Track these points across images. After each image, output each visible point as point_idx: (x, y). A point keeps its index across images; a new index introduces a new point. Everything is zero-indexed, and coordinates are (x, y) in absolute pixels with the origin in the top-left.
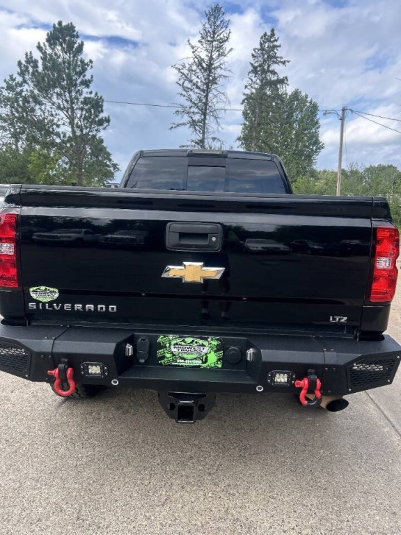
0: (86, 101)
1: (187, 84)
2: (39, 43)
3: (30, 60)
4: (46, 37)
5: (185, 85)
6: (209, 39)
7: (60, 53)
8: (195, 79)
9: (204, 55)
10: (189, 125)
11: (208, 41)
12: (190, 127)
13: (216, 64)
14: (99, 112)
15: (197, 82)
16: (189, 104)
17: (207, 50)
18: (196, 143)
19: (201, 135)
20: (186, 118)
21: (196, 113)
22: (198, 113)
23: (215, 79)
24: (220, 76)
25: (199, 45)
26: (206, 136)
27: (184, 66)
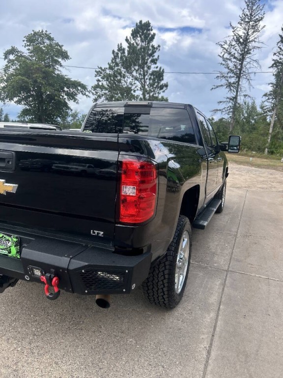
0: (153, 74)
1: (226, 56)
2: (127, 37)
3: (121, 49)
4: (131, 32)
5: (225, 57)
6: (247, 20)
7: (139, 42)
8: (233, 51)
9: (241, 32)
10: (225, 86)
11: (247, 22)
12: (227, 88)
13: (251, 38)
14: (161, 81)
15: (234, 54)
16: (227, 70)
17: (245, 29)
18: (231, 99)
19: (235, 94)
20: (224, 81)
21: (232, 77)
22: (234, 77)
23: (249, 50)
24: (254, 48)
25: (239, 26)
26: (239, 93)
27: (226, 43)
